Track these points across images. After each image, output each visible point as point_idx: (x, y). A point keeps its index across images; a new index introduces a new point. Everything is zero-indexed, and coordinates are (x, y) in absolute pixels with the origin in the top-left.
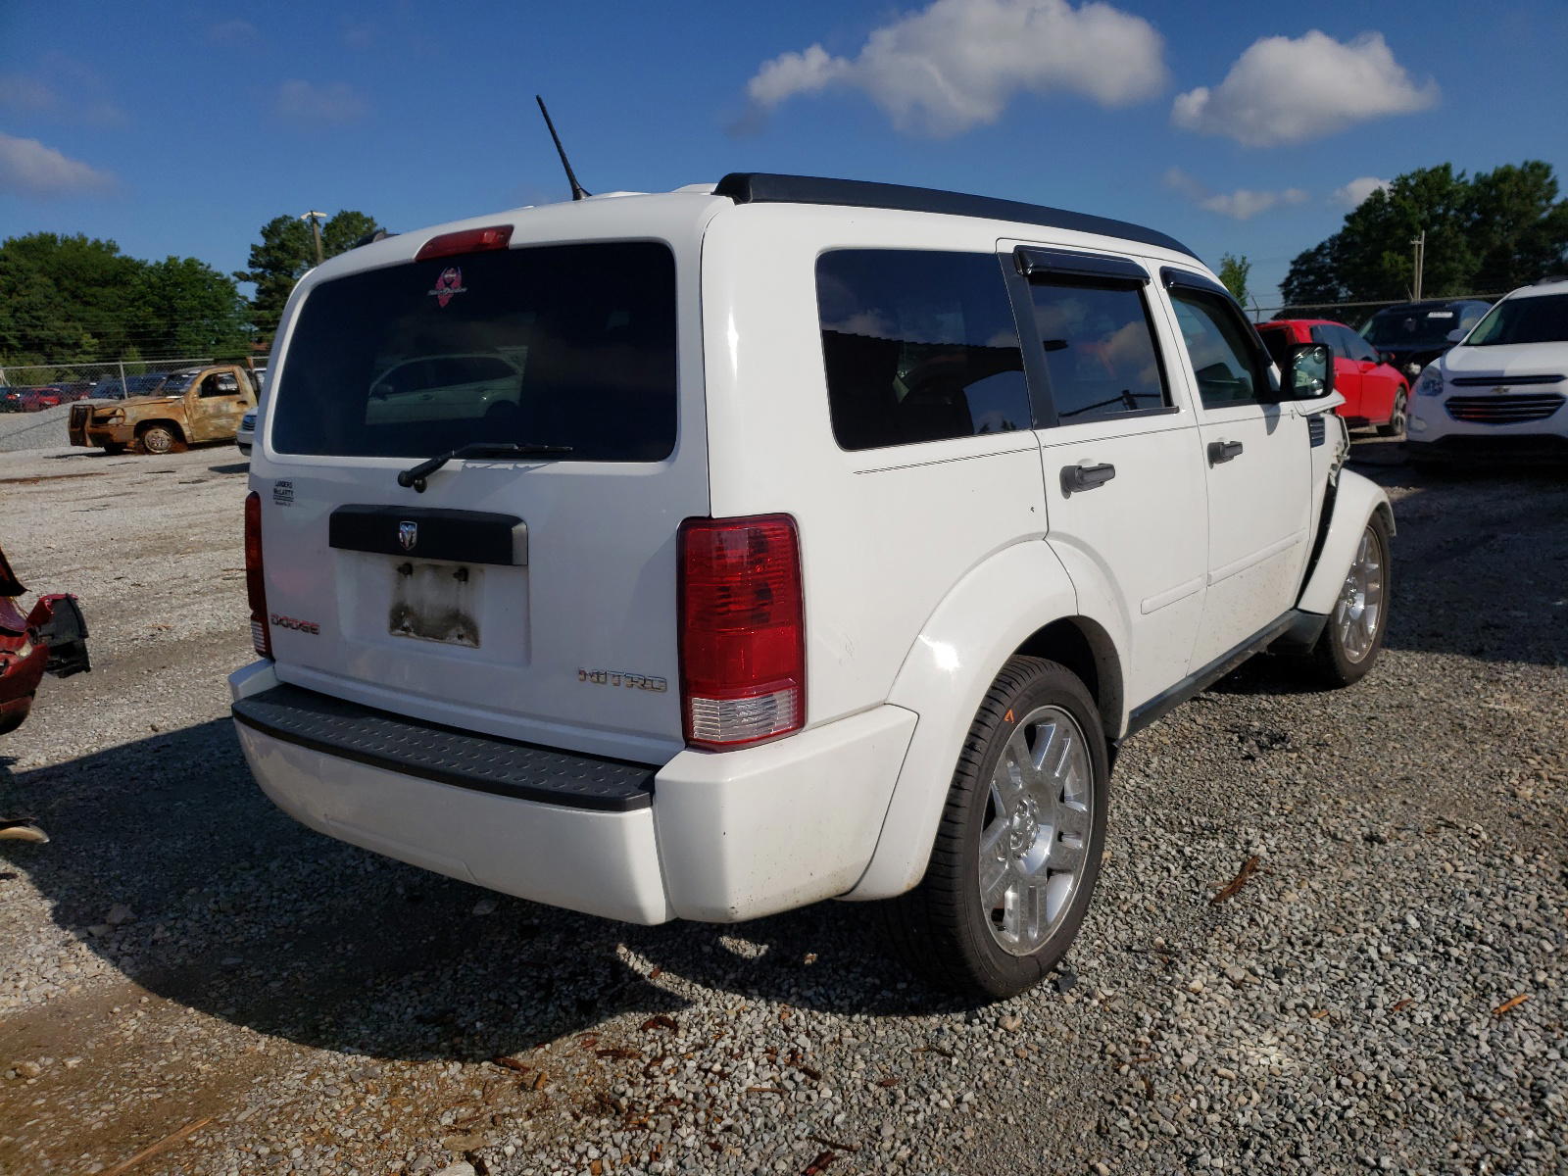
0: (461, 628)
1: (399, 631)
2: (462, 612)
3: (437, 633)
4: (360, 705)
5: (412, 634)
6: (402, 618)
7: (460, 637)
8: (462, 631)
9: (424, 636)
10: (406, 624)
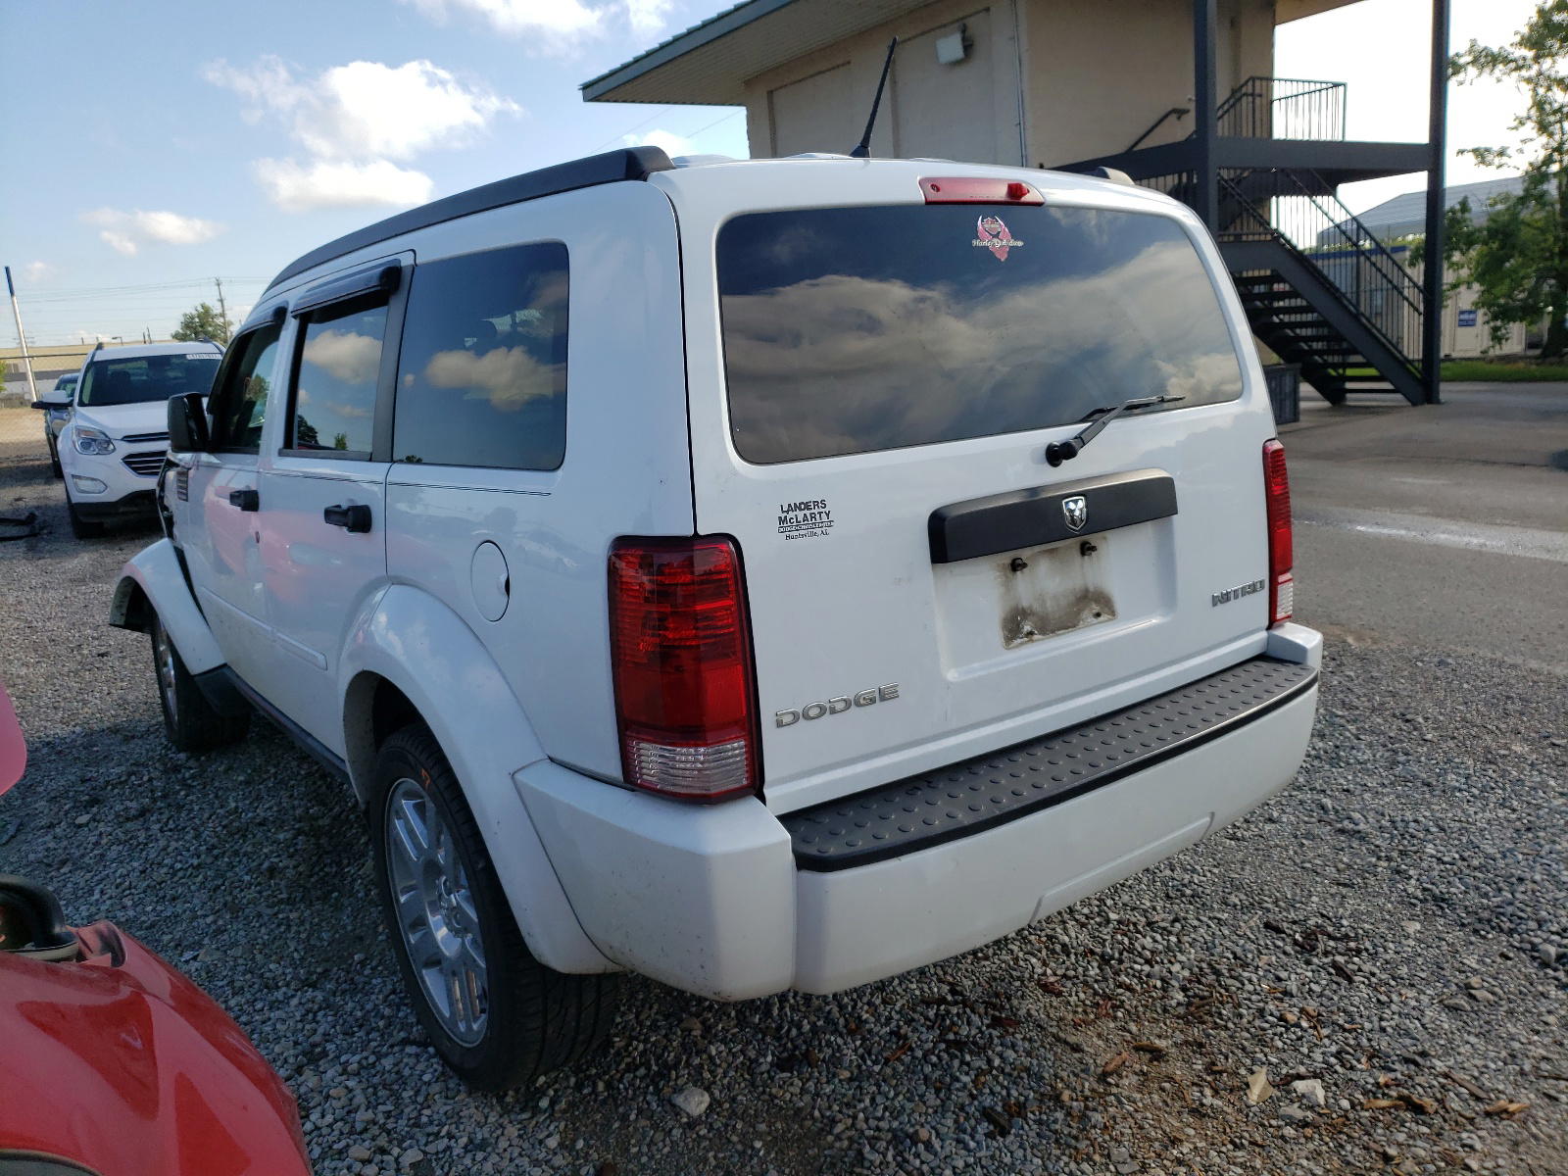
0: (1094, 606)
1: (1019, 641)
2: (1091, 589)
3: (1067, 622)
4: (980, 756)
5: (1035, 637)
6: (1017, 626)
7: (1098, 615)
8: (1096, 609)
9: (1053, 632)
10: (1027, 628)
